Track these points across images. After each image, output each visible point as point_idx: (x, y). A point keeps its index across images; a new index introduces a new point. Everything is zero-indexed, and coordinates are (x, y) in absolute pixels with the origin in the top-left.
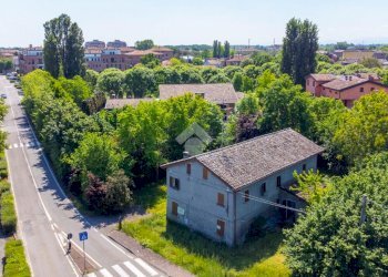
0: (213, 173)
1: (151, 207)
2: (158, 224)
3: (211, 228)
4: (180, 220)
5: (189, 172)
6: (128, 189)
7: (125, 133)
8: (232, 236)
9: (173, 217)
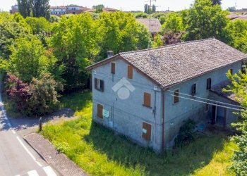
0: (139, 71)
1: (80, 109)
2: (82, 127)
3: (137, 132)
4: (105, 123)
5: (113, 72)
6: (55, 92)
7: (58, 41)
8: (159, 141)
9: (98, 120)
